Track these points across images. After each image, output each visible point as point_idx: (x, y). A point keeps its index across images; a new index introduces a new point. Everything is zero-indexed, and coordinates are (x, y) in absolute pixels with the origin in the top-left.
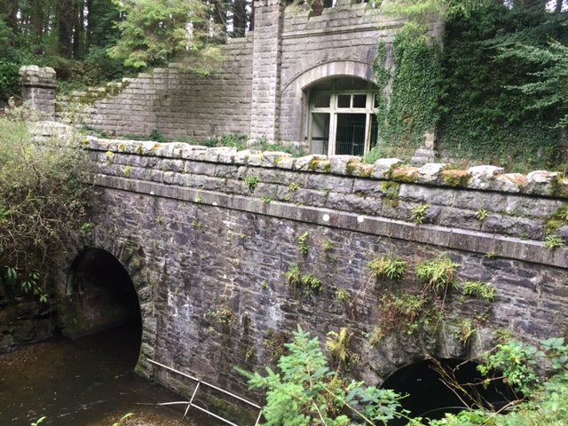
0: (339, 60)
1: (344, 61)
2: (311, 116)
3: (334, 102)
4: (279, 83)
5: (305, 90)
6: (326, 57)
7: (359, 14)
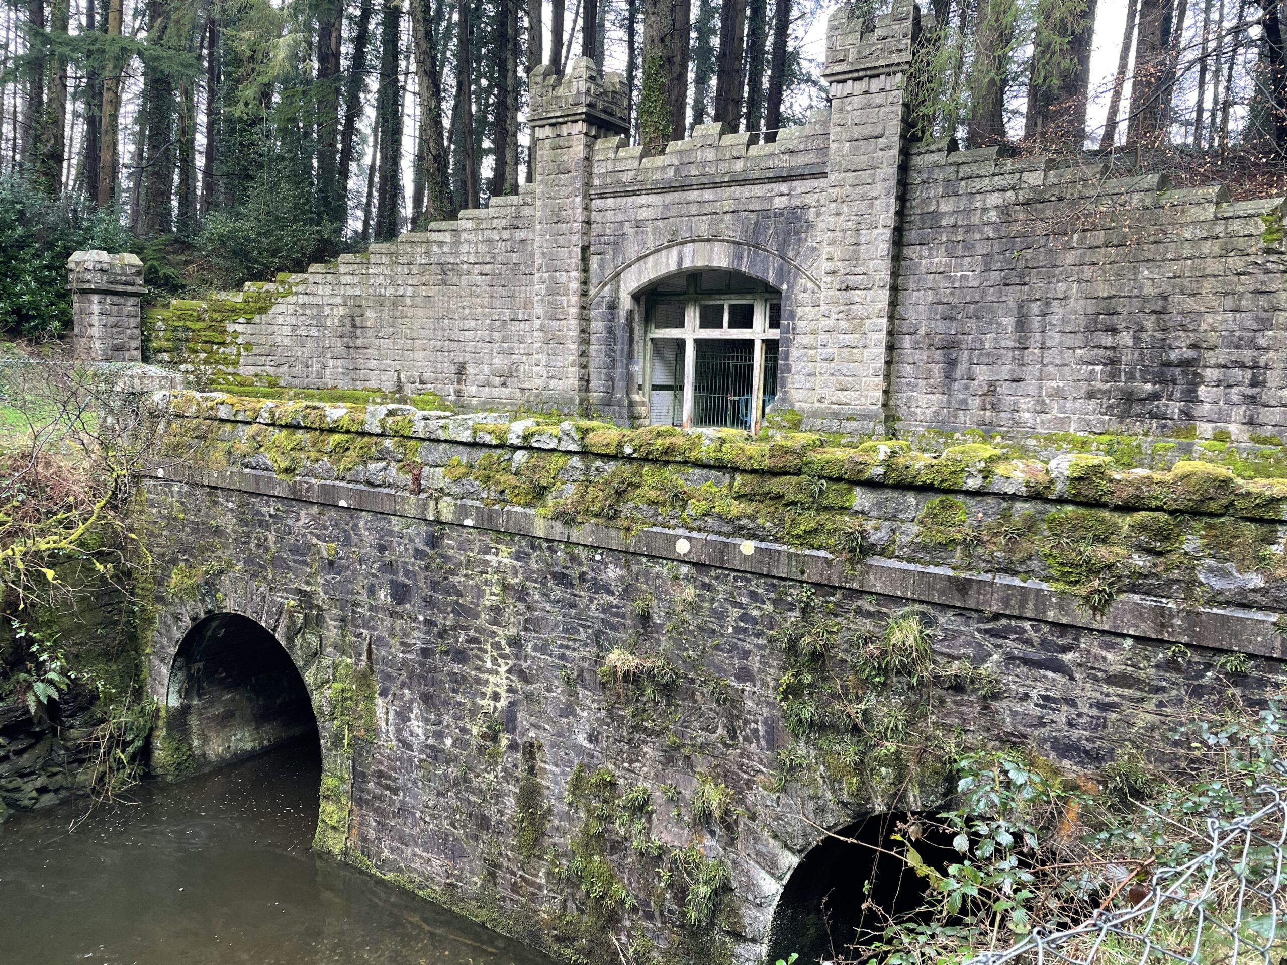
0: (699, 240)
1: (709, 240)
2: (649, 343)
3: (692, 316)
4: (585, 283)
5: (636, 296)
6: (675, 233)
7: (735, 154)
